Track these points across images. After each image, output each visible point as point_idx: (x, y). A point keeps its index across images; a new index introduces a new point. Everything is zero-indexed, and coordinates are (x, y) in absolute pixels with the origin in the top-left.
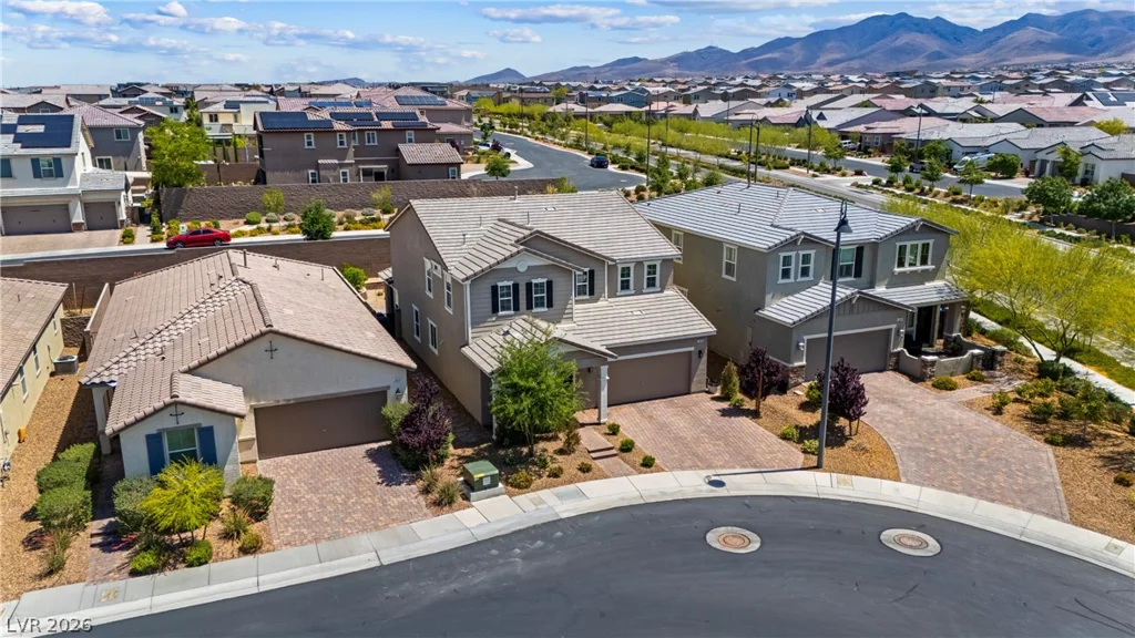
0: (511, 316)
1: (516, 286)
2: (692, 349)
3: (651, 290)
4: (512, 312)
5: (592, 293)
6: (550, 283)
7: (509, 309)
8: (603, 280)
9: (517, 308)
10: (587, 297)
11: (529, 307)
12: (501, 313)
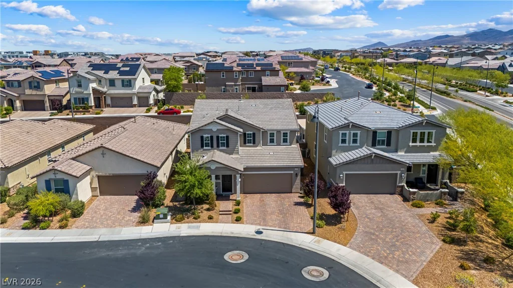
0: (210, 149)
1: (212, 137)
2: (292, 172)
3: (285, 144)
4: (210, 148)
5: (254, 143)
6: (227, 137)
7: (209, 146)
8: (259, 137)
9: (212, 146)
10: (252, 145)
11: (218, 146)
12: (205, 148)
